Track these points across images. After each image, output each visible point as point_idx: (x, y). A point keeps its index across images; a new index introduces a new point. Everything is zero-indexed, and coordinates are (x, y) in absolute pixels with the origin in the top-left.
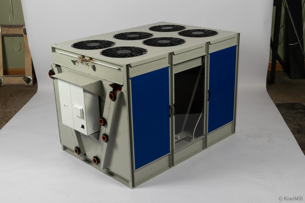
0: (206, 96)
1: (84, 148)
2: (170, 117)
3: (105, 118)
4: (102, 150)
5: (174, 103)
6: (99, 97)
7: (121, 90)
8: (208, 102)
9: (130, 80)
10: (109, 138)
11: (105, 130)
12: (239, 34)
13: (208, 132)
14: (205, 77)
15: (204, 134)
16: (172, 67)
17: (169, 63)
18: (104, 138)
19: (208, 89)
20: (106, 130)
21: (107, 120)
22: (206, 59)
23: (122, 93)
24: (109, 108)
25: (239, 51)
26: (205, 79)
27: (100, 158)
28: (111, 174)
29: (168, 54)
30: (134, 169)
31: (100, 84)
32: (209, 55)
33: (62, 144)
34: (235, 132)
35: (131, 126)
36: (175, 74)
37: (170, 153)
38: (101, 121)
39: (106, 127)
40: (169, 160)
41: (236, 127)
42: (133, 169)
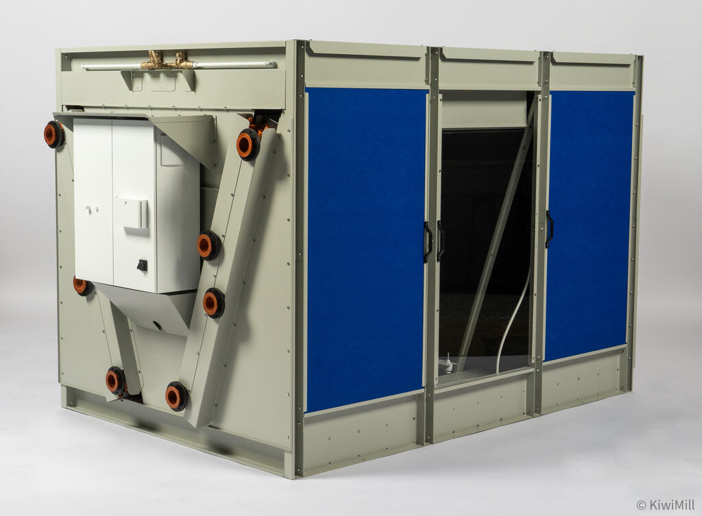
0: (540, 231)
1: (136, 373)
2: (425, 261)
3: (217, 234)
4: (198, 354)
5: (438, 218)
6: (202, 168)
7: (275, 126)
8: (546, 250)
9: (307, 95)
10: (227, 300)
11: (215, 277)
12: (641, 58)
13: (544, 359)
14: (538, 163)
15: (533, 361)
16: (437, 97)
17: (427, 82)
18: (209, 304)
19: (547, 209)
20: (218, 276)
21: (222, 239)
22: (540, 103)
23: (278, 139)
24: (233, 195)
25: (643, 113)
26: (538, 169)
27: (189, 388)
28: (223, 448)
29: (426, 52)
30: (305, 409)
31: (209, 128)
32: (550, 96)
33: (62, 385)
34: (630, 389)
35: (302, 254)
36: (444, 131)
37: (422, 391)
38: (203, 246)
39: (219, 264)
40: (419, 419)
41: (635, 371)
42: (302, 408)
